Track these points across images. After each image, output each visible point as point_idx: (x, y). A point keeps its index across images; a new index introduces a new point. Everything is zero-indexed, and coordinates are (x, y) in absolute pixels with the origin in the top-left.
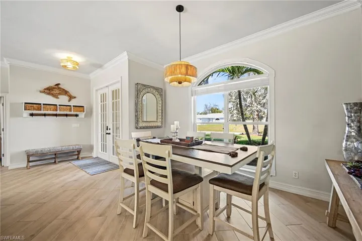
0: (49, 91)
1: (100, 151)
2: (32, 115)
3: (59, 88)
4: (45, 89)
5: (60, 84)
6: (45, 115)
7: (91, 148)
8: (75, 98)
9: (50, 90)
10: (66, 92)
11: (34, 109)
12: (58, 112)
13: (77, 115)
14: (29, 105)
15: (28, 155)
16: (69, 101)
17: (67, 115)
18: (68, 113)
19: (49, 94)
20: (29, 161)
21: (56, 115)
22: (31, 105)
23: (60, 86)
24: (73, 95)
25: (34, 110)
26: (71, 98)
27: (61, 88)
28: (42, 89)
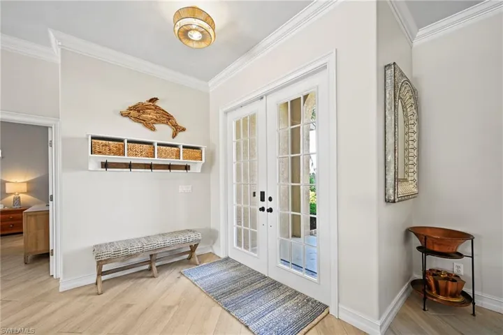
0: (138, 113)
1: (235, 245)
2: (105, 165)
3: (156, 107)
4: (130, 109)
5: (157, 99)
6: (130, 166)
7: (212, 236)
8: (184, 130)
9: (139, 111)
10: (167, 118)
11: (111, 152)
12: (156, 160)
13: (187, 168)
14: (100, 141)
15: (98, 262)
16: (174, 137)
17: (169, 167)
18: (174, 161)
19: (137, 119)
20: (101, 273)
21: (150, 167)
22: (104, 142)
23: (158, 104)
24: (180, 123)
25: (110, 154)
26: (178, 129)
27: (160, 109)
28: (124, 109)
